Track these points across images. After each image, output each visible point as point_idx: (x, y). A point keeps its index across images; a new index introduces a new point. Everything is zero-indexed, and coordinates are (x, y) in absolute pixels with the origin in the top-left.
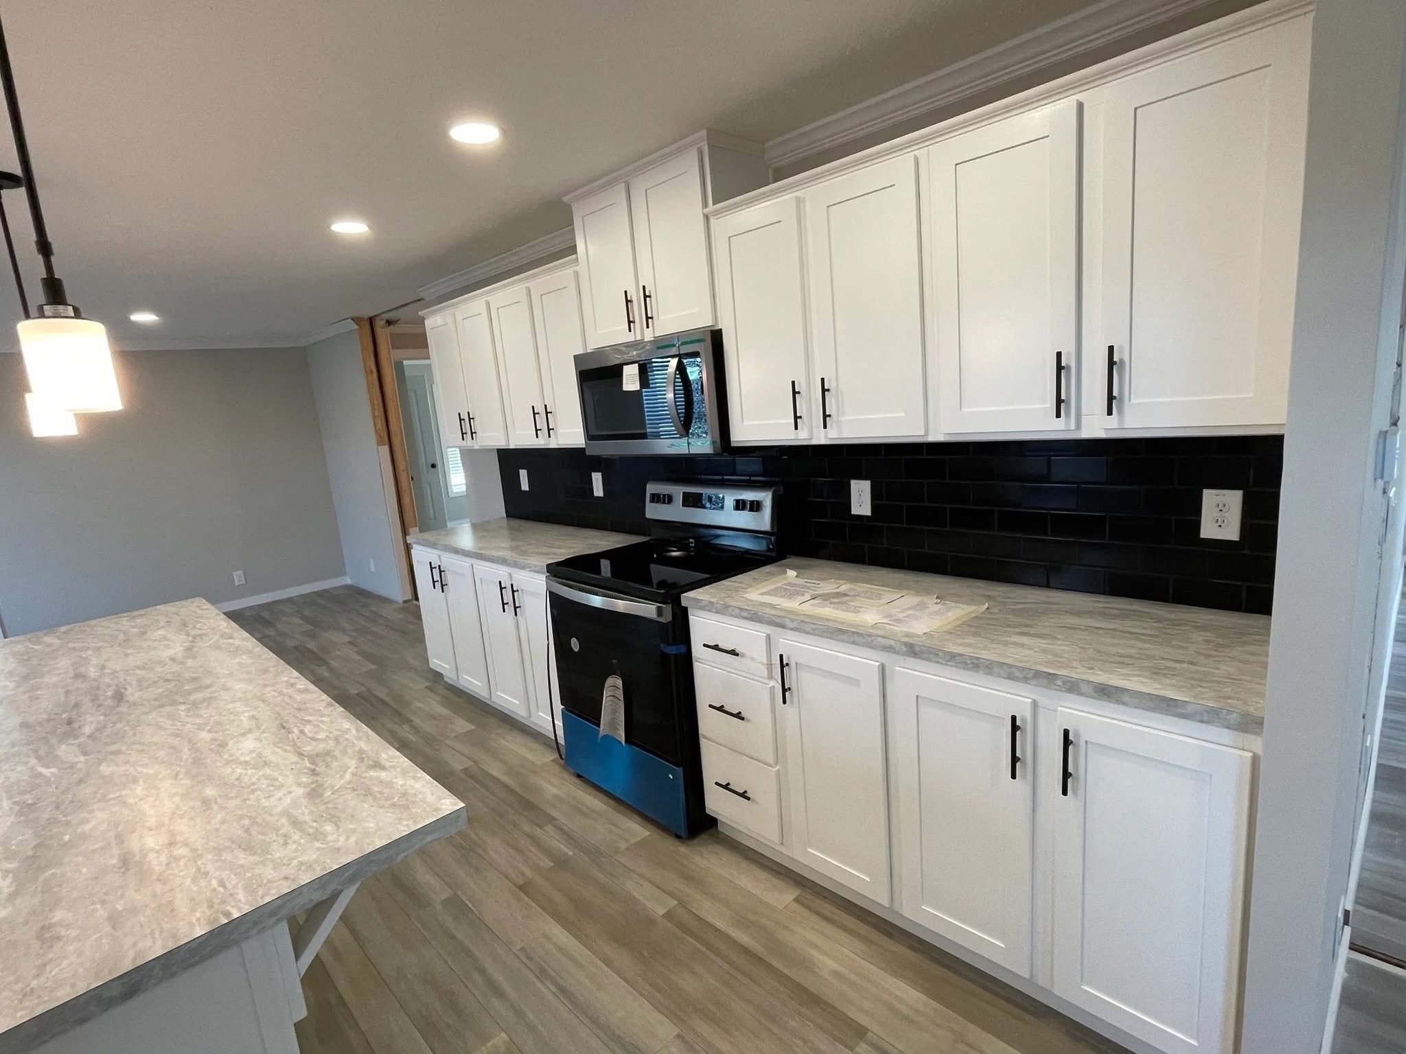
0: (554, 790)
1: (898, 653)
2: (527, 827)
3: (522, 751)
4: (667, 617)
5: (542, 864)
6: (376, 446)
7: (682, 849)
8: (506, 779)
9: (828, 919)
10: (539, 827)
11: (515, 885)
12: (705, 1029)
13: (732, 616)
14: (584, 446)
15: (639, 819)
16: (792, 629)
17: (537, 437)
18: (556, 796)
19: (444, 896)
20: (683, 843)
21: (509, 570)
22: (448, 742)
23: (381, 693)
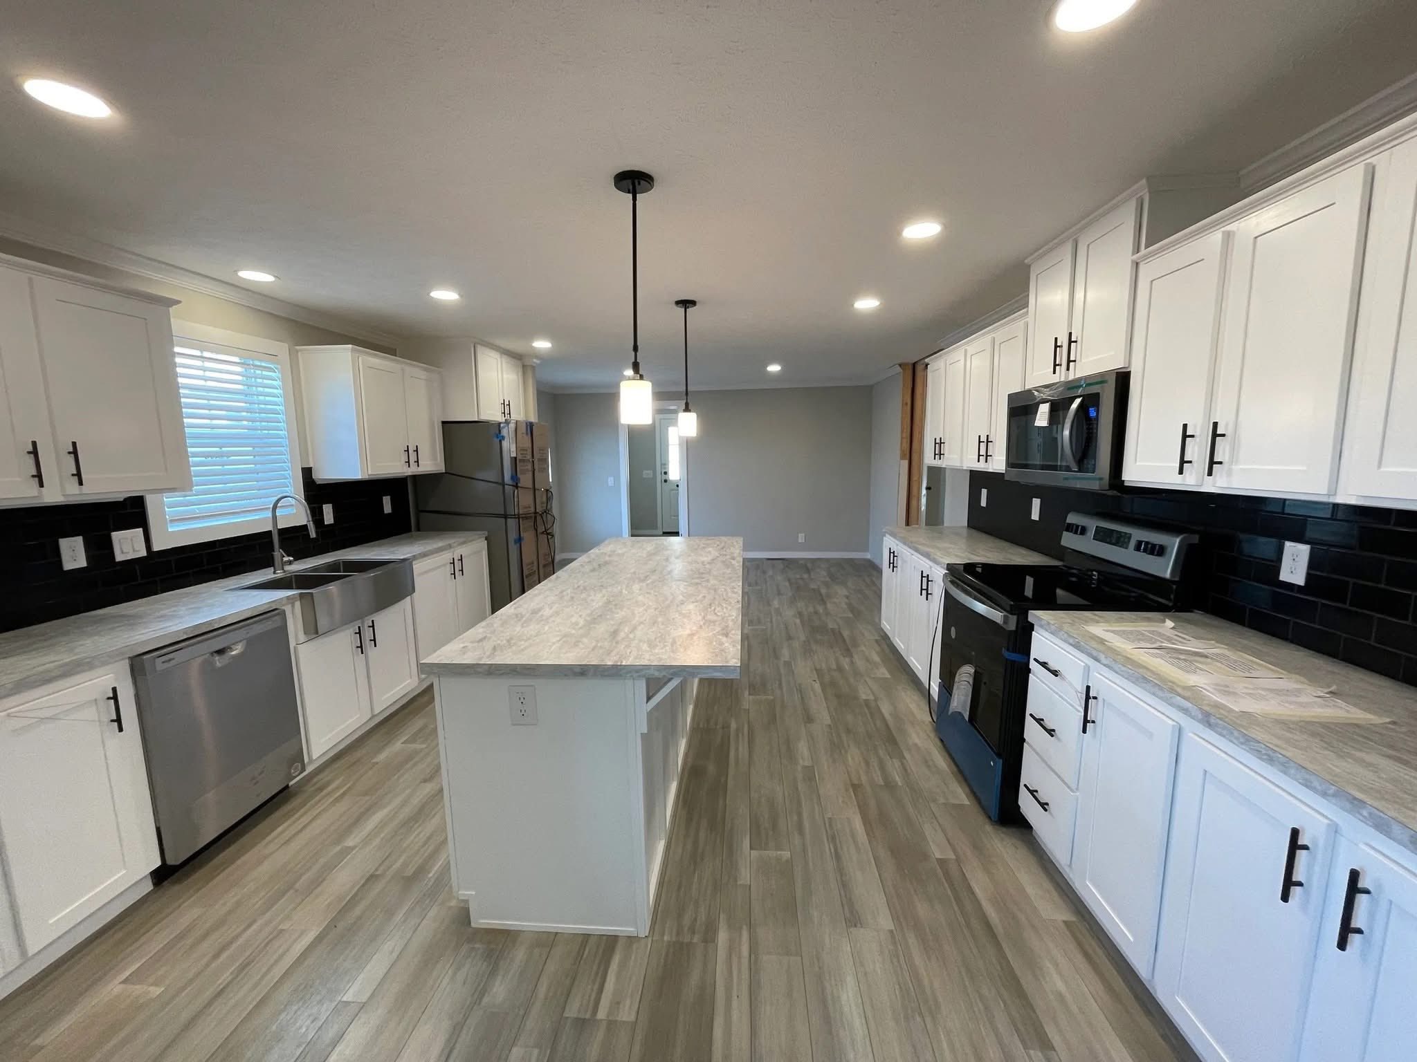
0: (917, 741)
1: (1193, 718)
2: (881, 753)
3: (913, 706)
4: (1012, 626)
5: (876, 779)
6: (899, 459)
7: (989, 828)
8: (887, 716)
9: (1086, 955)
10: (891, 758)
11: (851, 780)
12: (912, 940)
13: (1061, 639)
14: (1004, 472)
15: (967, 790)
16: (1105, 665)
17: (979, 461)
18: (916, 745)
19: (806, 764)
20: (992, 824)
21: (931, 563)
22: (867, 679)
23: (846, 633)
